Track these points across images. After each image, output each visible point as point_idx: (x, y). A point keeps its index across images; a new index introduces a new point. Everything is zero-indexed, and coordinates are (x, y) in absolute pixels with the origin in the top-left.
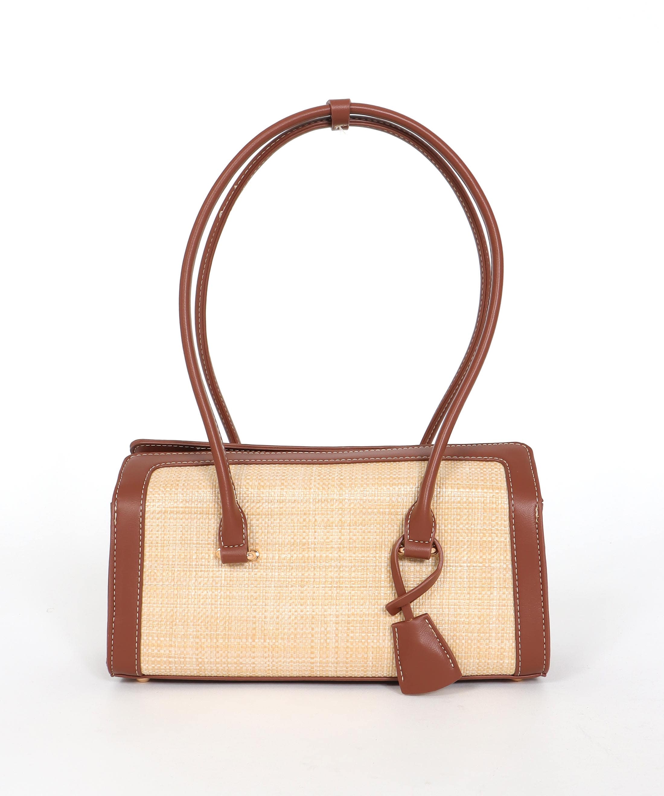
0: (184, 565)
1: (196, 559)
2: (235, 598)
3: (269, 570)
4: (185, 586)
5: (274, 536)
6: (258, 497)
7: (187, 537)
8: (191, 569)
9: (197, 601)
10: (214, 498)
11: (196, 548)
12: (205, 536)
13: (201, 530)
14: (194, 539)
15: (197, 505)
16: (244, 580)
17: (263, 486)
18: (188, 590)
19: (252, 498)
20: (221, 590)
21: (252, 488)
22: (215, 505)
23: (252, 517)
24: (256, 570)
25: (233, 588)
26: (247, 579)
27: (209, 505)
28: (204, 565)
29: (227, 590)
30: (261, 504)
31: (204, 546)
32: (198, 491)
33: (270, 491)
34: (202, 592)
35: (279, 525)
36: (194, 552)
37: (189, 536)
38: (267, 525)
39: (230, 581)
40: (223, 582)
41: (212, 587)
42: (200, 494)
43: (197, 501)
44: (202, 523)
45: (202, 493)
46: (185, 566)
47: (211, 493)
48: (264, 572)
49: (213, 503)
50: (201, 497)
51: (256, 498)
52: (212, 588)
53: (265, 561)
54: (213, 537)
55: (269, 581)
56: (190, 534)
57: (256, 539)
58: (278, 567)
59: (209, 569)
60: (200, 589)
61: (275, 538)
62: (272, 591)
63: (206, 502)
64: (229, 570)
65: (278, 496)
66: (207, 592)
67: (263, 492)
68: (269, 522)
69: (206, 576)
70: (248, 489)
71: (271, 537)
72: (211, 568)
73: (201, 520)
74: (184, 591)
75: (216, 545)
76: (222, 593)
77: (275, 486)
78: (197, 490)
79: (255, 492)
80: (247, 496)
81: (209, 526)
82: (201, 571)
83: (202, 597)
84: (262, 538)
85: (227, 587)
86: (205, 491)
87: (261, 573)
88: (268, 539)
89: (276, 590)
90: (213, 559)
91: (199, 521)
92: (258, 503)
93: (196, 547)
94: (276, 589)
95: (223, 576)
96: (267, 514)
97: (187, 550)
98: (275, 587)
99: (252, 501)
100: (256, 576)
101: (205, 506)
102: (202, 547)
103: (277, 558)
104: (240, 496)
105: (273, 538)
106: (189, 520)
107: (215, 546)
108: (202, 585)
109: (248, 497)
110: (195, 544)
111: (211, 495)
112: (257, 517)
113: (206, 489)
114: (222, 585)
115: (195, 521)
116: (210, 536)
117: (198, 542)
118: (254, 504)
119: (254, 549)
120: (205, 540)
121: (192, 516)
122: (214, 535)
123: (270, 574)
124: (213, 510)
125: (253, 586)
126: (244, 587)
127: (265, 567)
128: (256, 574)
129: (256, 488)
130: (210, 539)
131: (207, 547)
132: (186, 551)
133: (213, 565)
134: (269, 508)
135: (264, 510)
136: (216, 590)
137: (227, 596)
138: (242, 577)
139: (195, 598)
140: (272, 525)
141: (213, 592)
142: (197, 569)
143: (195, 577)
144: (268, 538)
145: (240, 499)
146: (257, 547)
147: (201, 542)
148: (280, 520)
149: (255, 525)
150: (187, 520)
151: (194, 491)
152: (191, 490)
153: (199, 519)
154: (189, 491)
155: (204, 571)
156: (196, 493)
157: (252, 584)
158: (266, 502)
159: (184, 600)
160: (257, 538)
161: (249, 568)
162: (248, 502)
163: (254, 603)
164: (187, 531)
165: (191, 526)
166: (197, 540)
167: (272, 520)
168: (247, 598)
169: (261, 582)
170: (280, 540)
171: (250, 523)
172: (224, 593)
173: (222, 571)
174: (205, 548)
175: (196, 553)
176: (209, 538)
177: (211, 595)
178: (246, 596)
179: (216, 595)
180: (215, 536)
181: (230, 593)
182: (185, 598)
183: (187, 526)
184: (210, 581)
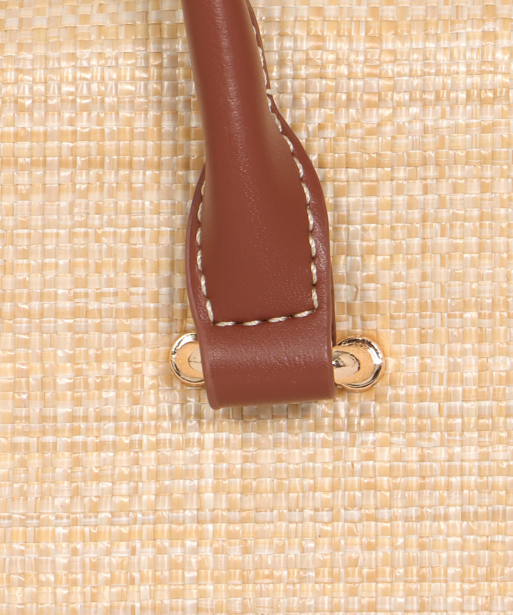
0: (14, 419)
1: (72, 387)
2: (271, 576)
3: (436, 436)
4: (23, 523)
5: (457, 264)
6: (370, 75)
7: (25, 284)
8: (49, 439)
9: (84, 594)
10: (153, 85)
11: (69, 335)
12: (116, 273)
13: (94, 246)
14: (60, 291)
15: (72, 122)
16: (314, 488)
17: (393, 25)
18: (36, 540)
19: (344, 81)
20: (201, 537)
21: (339, 35)
22: (158, 122)
23: (343, 177)
24: (371, 437)
25: (258, 527)
26: (327, 480)
27: (129, 122)
28: (115, 419)
29: (231, 535)
30: (387, 112)
31: (109, 322)
32: (73, 57)
33: (431, 45)
34: (108, 552)
35: (475, 212)
36: (60, 353)
37: (37, 278)
38: (416, 214)
39: (245, 490)
40: (208, 496)
41: (155, 523)
42: (85, 69)
43: (74, 101)
44: (99, 210)
45: (94, 62)
46: (19, 426)
47: (141, 62)
48: (410, 444)
49: (152, 114)
50: (90, 82)
51: (360, 83)
52: (155, 531)
53: (414, 389)
54: (152, 277)
55: (435, 487)
56: (43, 267)
57: (367, 285)
58: (480, 417)
59: (137, 437)
60: (95, 538)
61: (462, 278)
62: (451, 540)
63: (115, 109)
64: (236, 437)
65: (469, 73)
66: (133, 552)
67: (393, 52)
68: (430, 197)
69: (126, 471)
70: (321, 38)
71: (442, 273)
72: (145, 429)
73: (94, 197)
74: (16, 546)
75: (171, 320)
76: (207, 551)
77: (453, 23)
78: (68, 49)
79: (357, 53)
80: (316, 76)
81: (133, 224)
82: (100, 447)
83: (105, 575)
84: (398, 278)
85: (229, 522)
86: (109, 52)
87: (395, 450)
88: (427, 283)
89: (471, 533)
90: (156, 387)
91: (84, 201)
92: (370, 105)
93: (71, 328)
94: (474, 526)
95: (209, 466)
96: (418, 160)
97: (26, 344)
98: (464, 517)
99: (344, 97)
100: (371, 463)
101: (110, 125)
102: (99, 328)
103: (471, 373)
104: (281, 77)
105: (453, 277)
106: (37, 199)
107: (163, 325)
108: (104, 515)
109: (322, 77)
110: (63, 317)
111: (139, 74)
112: (366, 176)
113: (115, 42)
114: (207, 514)
115: (63, 204)
116: (139, 274)
117: (81, 302)
118: (352, 111)
119: (359, 331)
120: (116, 294)
121: (48, 179)
122: (157, 271)
123: (442, 453)
124: (150, 144)
125: (355, 514)
126: (314, 519)
127: (413, 420)
128: (370, 457)
129: (363, 34)
130: (141, 290)
131: (128, 329)
132: (21, 351)
133: (158, 417)
134: (425, 130)
135: (403, 141)
136: (172, 536)
137: (230, 566)
138: (303, 473)
139: (74, 583)
140: (444, 214)
141: (161, 551)
142: (79, 438)
143: (70, 478)
144: (424, 277)
145: (282, 90)
146: (372, 325)
147: (93, 305)
148: (484, 188)
149: (358, 215)
150: (25, 197)
151: (56, 54)
152: (40, 50)
153: (85, 194)
154: (30, 56)
155: (115, 447)
156: (64, 64)
157: (352, 505)
158: (411, 99)
159: (18, 592)
160: (369, 279)
161: (335, 428)
162: (321, 102)
163: (365, 601)
164: (25, 254)
165: (44, 227)
166: (75, 296)
167: (444, 188)
168: (331, 574)
169: (399, 494)
170: (487, 285)
171: (336, 206)
172: (216, 551)
173: (201, 444)
174: (115, 331)
175: (71, 359)
176: (134, 282)
177: (154, 565)
178: (323, 564)
179: (173, 565)
180: (165, 273)
181: (245, 551)
182: (22, 584)
183: (25, 225)
184: (145, 497)
